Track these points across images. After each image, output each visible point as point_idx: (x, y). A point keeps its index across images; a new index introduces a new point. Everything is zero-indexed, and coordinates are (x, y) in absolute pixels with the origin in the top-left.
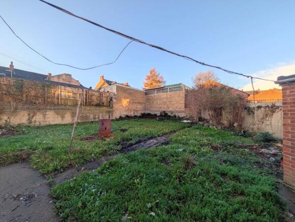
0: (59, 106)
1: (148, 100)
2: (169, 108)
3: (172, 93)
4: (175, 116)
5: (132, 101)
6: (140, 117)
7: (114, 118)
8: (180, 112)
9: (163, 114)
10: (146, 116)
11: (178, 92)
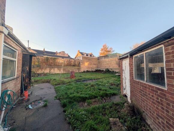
0: (59, 66)
1: (99, 62)
2: (110, 67)
3: (112, 58)
4: (113, 71)
5: (90, 63)
6: (95, 72)
7: (81, 72)
8: (116, 69)
9: (107, 70)
10: (97, 71)
11: (115, 58)
